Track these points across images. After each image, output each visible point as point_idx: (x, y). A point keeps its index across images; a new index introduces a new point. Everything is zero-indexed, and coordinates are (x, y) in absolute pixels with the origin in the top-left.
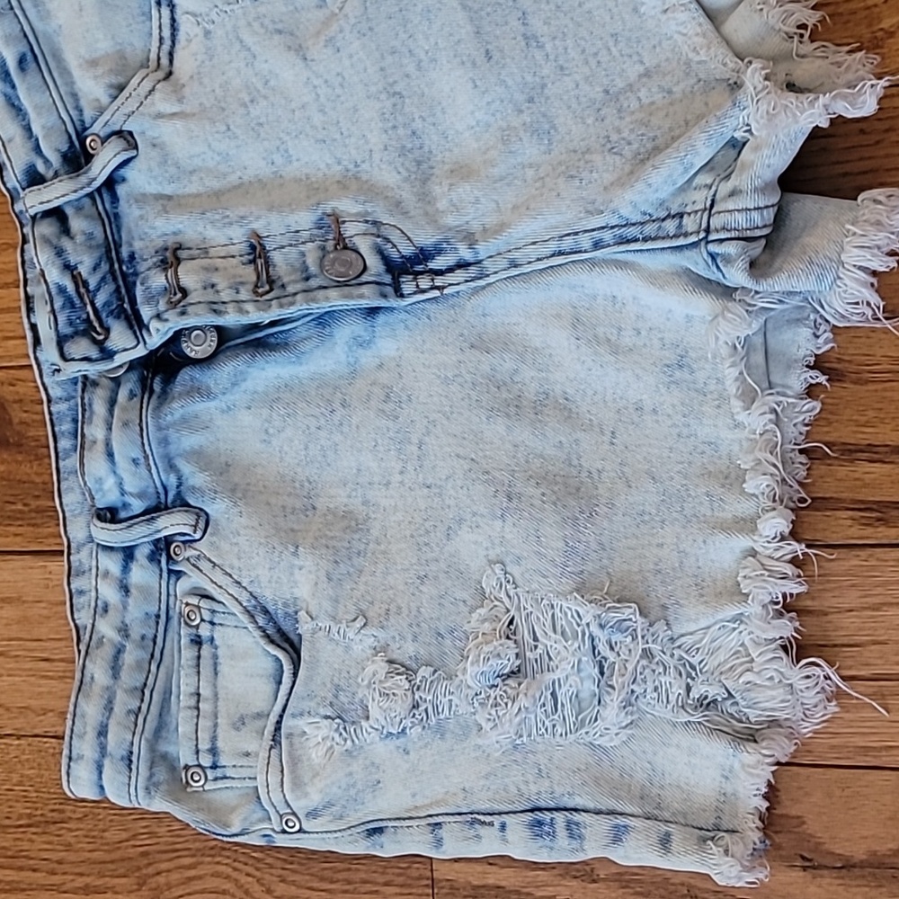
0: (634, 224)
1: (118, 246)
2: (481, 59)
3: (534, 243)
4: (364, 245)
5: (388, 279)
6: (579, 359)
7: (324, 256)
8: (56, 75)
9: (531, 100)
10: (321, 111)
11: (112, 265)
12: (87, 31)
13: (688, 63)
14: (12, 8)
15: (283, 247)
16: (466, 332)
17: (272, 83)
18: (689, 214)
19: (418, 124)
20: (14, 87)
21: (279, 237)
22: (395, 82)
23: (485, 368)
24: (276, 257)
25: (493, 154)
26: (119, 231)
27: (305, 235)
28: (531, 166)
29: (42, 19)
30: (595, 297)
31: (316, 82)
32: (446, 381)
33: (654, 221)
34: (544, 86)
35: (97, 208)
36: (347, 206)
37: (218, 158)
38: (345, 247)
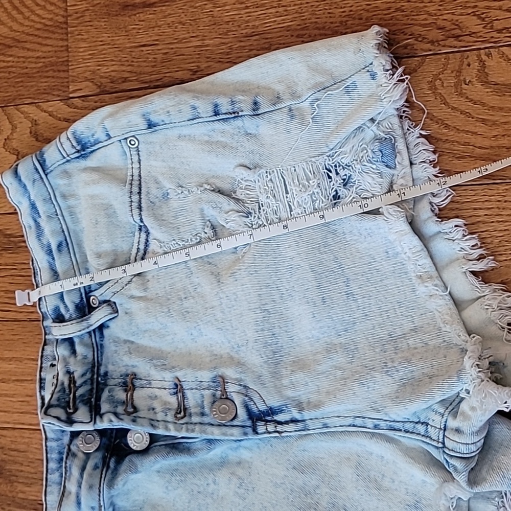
0: (399, 422)
1: (99, 365)
2: (319, 302)
3: (339, 417)
4: (238, 400)
5: (249, 423)
6: (356, 488)
7: (214, 402)
8: (77, 256)
9: (346, 330)
10: (222, 312)
11: (93, 375)
12: (98, 236)
13: (439, 329)
14: (57, 215)
15: (192, 389)
16: (291, 459)
17: (198, 290)
18: (432, 426)
19: (277, 330)
20: (53, 259)
21: (191, 383)
22: (266, 304)
23: (300, 482)
24: (189, 394)
25: (319, 356)
26: (102, 356)
27: (206, 384)
28: (340, 368)
29: (73, 223)
30: (371, 454)
31: (221, 296)
32: (276, 485)
33: (411, 422)
34: (355, 323)
35: (92, 340)
36: (230, 373)
37: (161, 326)
38: (227, 398)
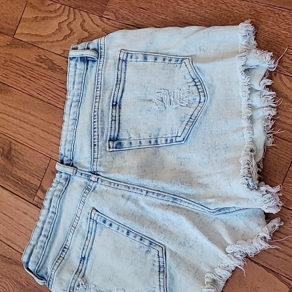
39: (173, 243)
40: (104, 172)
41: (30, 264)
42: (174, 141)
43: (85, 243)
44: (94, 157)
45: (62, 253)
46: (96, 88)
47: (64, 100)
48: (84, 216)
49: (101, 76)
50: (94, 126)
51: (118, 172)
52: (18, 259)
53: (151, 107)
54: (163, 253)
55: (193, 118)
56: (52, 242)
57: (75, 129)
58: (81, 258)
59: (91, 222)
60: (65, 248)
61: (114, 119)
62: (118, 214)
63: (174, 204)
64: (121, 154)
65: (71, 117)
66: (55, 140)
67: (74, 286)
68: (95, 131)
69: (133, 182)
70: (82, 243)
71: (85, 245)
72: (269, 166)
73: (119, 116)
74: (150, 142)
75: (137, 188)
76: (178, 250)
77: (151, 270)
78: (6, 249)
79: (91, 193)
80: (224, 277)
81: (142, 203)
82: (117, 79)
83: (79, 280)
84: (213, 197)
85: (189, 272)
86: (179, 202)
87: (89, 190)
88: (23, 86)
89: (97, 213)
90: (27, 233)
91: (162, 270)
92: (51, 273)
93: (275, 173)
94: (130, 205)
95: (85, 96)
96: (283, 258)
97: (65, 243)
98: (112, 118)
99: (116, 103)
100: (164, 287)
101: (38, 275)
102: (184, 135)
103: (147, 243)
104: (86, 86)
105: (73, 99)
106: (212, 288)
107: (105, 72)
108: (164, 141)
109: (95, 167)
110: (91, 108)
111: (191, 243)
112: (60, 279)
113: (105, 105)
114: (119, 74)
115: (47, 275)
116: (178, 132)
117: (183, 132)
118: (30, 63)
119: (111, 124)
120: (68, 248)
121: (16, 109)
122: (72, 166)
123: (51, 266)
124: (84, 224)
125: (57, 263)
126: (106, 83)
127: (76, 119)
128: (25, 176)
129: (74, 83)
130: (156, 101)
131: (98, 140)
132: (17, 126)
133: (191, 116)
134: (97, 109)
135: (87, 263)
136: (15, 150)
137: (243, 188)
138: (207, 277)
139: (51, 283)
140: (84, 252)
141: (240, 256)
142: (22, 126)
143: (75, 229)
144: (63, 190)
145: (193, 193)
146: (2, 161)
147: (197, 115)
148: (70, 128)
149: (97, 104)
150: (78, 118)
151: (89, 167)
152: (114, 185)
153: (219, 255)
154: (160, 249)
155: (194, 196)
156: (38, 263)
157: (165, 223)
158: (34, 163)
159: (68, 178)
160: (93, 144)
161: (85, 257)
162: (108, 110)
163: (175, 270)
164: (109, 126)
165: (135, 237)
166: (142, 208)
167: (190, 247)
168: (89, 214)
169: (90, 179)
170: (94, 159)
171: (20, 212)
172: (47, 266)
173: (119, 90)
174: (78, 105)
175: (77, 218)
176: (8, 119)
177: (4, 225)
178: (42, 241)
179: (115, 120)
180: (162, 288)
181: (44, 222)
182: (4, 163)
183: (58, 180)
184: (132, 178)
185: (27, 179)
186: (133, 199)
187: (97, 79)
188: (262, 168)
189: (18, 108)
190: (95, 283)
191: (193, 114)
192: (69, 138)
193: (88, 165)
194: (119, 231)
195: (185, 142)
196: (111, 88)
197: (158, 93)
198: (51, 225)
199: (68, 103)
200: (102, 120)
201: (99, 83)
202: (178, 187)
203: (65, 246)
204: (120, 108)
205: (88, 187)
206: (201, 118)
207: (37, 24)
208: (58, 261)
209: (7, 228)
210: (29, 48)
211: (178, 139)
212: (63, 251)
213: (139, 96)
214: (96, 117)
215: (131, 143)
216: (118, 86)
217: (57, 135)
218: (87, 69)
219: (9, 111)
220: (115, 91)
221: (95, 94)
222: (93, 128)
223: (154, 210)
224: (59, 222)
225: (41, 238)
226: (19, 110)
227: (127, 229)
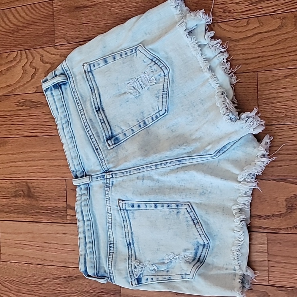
39: (195, 196)
40: (114, 167)
41: (88, 271)
42: (158, 116)
43: (125, 231)
44: (100, 159)
45: (110, 250)
46: (77, 104)
47: (55, 127)
48: (114, 210)
49: (77, 93)
50: (89, 135)
51: (126, 161)
52: (76, 273)
53: (128, 98)
54: (190, 208)
55: (165, 90)
56: (98, 244)
57: (75, 145)
58: (127, 245)
59: (123, 212)
60: (111, 244)
61: (102, 121)
62: (141, 195)
63: (181, 166)
64: (121, 146)
65: (67, 137)
66: (62, 163)
67: (132, 270)
68: (91, 138)
69: (140, 163)
70: (123, 233)
71: (125, 233)
72: (242, 99)
73: (106, 117)
74: (140, 126)
75: (146, 167)
76: (201, 201)
77: (187, 226)
78: (63, 271)
79: (111, 189)
80: (246, 203)
81: (156, 177)
82: (91, 88)
83: (133, 263)
84: (209, 144)
85: (218, 213)
86: (184, 162)
87: (109, 187)
88: (15, 133)
89: (124, 202)
90: (74, 249)
91: (196, 222)
92: (109, 269)
93: (248, 102)
94: (147, 183)
95: (71, 115)
96: (285, 166)
97: (109, 240)
98: (101, 121)
99: (99, 108)
100: (203, 234)
101: (99, 276)
102: (164, 107)
103: (174, 206)
104: (68, 106)
105: (62, 122)
106: (241, 215)
107: (78, 88)
108: (151, 120)
109: (105, 167)
110: (80, 121)
111: (209, 190)
112: (118, 270)
113: (90, 114)
114: (90, 84)
115: (106, 273)
116: (158, 108)
117: (162, 105)
118: (13, 111)
119: (102, 126)
120: (113, 243)
121: (18, 153)
122: (86, 175)
123: (106, 264)
124: (117, 217)
125: (109, 259)
126: (83, 96)
127: (72, 137)
128: (51, 204)
129: (57, 109)
130: (130, 91)
131: (97, 144)
132: (25, 167)
133: (163, 89)
134: (86, 120)
135: (134, 246)
136: (33, 187)
137: (229, 123)
138: (234, 209)
139: (112, 277)
140: (128, 239)
141: (251, 179)
142: (30, 165)
143: (111, 224)
144: (87, 198)
145: (192, 149)
146: (26, 201)
147: (167, 86)
148: (70, 146)
149: (83, 116)
150: (73, 135)
151: (100, 170)
152: (127, 173)
153: (235, 187)
154: (187, 206)
155: (194, 152)
156: (94, 266)
157: (181, 184)
158: (53, 190)
159: (87, 187)
160: (95, 149)
161: (130, 243)
162: (94, 117)
163: (206, 216)
164: (102, 129)
165: (163, 206)
166: (158, 181)
167: (210, 193)
168: (117, 207)
169: (106, 178)
170: (101, 161)
171: (61, 235)
172: (103, 266)
173: (96, 96)
174: (69, 125)
175: (110, 215)
176: (16, 165)
177: (52, 252)
178: (90, 248)
179: (104, 122)
180: (202, 236)
181: (84, 232)
182: (29, 202)
183: (80, 193)
184: (138, 161)
185: (54, 205)
186: (148, 177)
187: (74, 97)
188: (237, 103)
189: (19, 152)
190: (148, 259)
191: (164, 87)
192: (73, 155)
193: (99, 168)
194: (148, 208)
195: (168, 112)
196: (89, 98)
197: (128, 84)
198: (91, 231)
199: (60, 127)
200: (93, 127)
201: (77, 99)
202: (178, 150)
203: (110, 243)
204: (103, 111)
205: (107, 185)
206: (171, 87)
207: (4, 76)
208: (110, 257)
209: (56, 253)
210: (7, 99)
211: (161, 113)
212: (110, 247)
213: (114, 94)
214: (88, 127)
215: (125, 134)
216: (94, 94)
217: (62, 158)
218: (63, 92)
219: (13, 158)
220: (93, 98)
221: (78, 109)
222: (89, 136)
223: (167, 177)
224: (96, 226)
225: (88, 246)
226: (21, 153)
227: (153, 203)
